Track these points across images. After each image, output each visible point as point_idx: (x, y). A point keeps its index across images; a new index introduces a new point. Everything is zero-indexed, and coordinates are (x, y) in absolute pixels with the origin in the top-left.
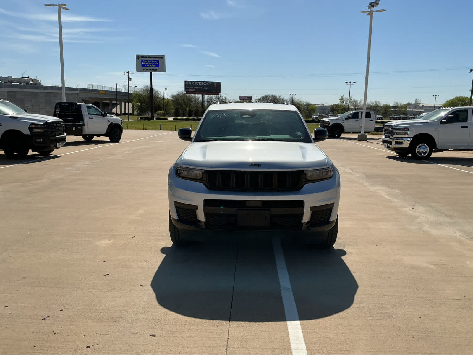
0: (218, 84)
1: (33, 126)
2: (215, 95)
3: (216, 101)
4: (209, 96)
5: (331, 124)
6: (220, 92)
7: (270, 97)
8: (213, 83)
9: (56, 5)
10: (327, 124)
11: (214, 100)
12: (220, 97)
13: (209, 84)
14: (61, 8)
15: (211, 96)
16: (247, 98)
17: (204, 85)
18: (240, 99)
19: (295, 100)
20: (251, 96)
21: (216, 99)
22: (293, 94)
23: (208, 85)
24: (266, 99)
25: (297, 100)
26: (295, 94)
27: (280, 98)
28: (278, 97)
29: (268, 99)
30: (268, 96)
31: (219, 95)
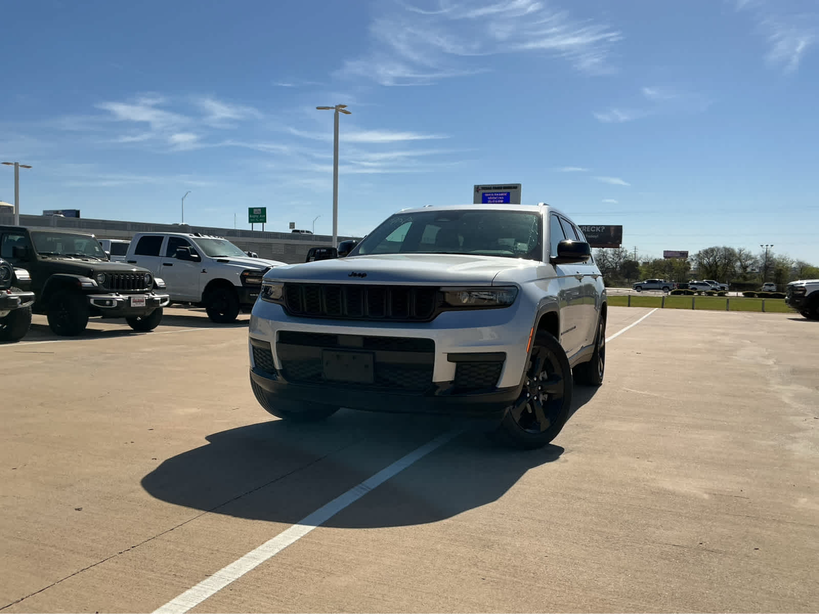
0: (619, 229)
1: (247, 274)
2: (612, 249)
3: (613, 259)
4: (600, 250)
5: (809, 293)
6: (621, 243)
7: (720, 251)
8: (608, 228)
9: (333, 108)
10: (801, 292)
11: (611, 258)
12: (622, 251)
13: (600, 229)
14: (339, 112)
15: (605, 249)
16: (679, 255)
17: (592, 231)
18: (664, 257)
19: (774, 257)
20: (688, 252)
21: (613, 255)
22: (767, 246)
23: (599, 231)
24: (711, 254)
25: (779, 257)
26: (772, 246)
27: (742, 252)
28: (737, 251)
29: (717, 255)
30: (716, 249)
31: (619, 247)
